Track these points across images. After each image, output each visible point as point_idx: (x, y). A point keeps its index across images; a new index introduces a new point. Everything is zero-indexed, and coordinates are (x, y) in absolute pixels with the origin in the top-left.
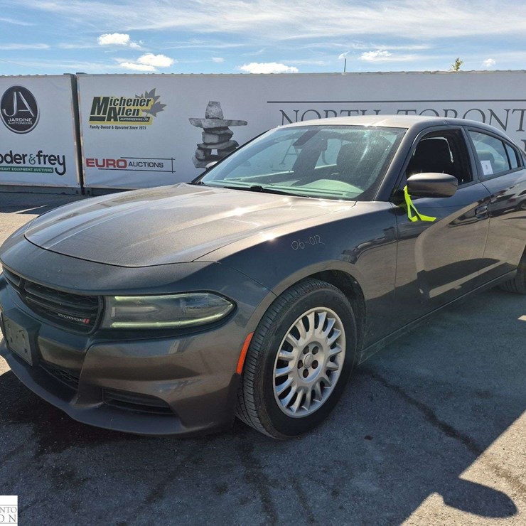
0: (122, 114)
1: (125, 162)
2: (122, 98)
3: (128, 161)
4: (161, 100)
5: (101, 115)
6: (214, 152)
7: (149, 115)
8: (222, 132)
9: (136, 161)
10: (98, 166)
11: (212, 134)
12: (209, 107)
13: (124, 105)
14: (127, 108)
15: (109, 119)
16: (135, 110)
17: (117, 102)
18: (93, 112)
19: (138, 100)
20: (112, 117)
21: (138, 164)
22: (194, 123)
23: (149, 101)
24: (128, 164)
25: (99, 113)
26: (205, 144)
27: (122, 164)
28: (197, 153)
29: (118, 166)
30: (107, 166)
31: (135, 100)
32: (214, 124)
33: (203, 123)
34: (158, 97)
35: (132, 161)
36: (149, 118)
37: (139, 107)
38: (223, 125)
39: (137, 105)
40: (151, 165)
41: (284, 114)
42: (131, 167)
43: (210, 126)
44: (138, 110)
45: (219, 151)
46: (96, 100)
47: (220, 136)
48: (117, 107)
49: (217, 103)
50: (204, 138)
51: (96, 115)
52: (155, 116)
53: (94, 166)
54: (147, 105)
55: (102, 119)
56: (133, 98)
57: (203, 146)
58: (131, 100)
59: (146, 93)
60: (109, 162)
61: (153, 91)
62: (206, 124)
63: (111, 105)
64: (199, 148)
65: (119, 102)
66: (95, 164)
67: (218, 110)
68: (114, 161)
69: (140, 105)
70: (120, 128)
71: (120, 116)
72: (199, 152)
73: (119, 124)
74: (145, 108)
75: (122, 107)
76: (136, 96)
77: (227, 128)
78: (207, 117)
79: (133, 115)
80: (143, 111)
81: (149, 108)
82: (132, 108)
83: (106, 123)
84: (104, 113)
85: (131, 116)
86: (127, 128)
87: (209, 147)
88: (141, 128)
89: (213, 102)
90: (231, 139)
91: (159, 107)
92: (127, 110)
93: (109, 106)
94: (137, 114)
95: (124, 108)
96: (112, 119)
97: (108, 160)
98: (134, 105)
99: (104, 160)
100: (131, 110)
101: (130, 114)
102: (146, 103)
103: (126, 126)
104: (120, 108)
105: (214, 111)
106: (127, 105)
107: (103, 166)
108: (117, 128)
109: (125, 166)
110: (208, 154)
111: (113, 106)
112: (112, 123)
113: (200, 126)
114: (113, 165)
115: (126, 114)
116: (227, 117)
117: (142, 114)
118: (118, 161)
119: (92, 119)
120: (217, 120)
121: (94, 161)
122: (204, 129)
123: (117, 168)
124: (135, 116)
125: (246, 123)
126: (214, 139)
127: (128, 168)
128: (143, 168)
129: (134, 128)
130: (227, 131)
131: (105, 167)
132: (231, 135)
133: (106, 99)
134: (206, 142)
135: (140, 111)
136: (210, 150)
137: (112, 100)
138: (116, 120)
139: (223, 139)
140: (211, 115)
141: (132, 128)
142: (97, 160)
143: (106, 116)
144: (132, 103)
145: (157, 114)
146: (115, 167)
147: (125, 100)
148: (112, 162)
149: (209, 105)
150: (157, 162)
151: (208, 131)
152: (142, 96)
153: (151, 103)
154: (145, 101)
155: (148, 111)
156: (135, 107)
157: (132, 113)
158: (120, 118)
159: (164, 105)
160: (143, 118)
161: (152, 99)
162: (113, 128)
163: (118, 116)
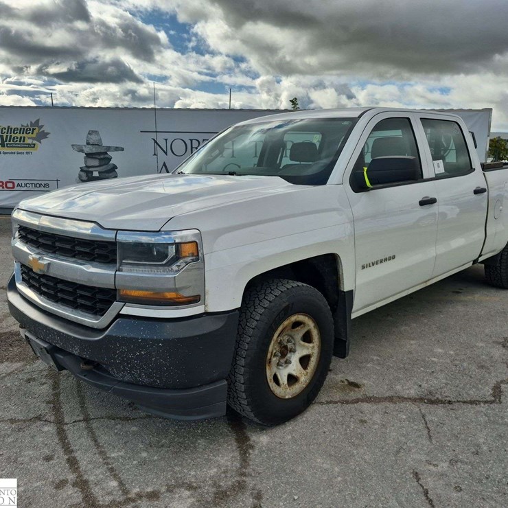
0: (10, 141)
1: (13, 184)
2: (9, 127)
3: (16, 182)
4: (45, 129)
6: (96, 174)
7: (35, 142)
8: (102, 156)
9: (23, 182)
11: (92, 158)
12: (89, 135)
13: (11, 133)
14: (13, 135)
16: (21, 137)
17: (4, 130)
19: (24, 129)
21: (26, 185)
22: (75, 149)
23: (34, 129)
24: (16, 185)
26: (86, 166)
27: (10, 185)
28: (80, 175)
29: (7, 187)
31: (21, 129)
32: (94, 151)
33: (84, 148)
34: (42, 126)
35: (20, 182)
36: (34, 145)
37: (25, 135)
38: (102, 151)
39: (23, 133)
40: (38, 185)
41: (156, 142)
42: (19, 188)
43: (90, 152)
44: (24, 137)
45: (99, 173)
47: (100, 159)
48: (5, 136)
49: (96, 131)
50: (86, 162)
52: (40, 142)
54: (32, 133)
56: (19, 127)
57: (85, 169)
58: (18, 129)
59: (31, 122)
61: (38, 121)
62: (88, 149)
64: (82, 170)
65: (6, 131)
67: (98, 138)
68: (2, 182)
69: (26, 133)
70: (7, 153)
71: (8, 142)
72: (82, 173)
73: (6, 150)
74: (30, 135)
75: (9, 134)
76: (22, 126)
77: (106, 153)
78: (88, 144)
79: (20, 141)
80: (29, 138)
81: (34, 135)
82: (18, 135)
85: (18, 142)
86: (15, 153)
87: (90, 169)
88: (28, 153)
89: (92, 131)
90: (111, 162)
91: (44, 135)
92: (14, 137)
94: (24, 141)
95: (11, 136)
98: (20, 133)
100: (17, 138)
102: (31, 131)
103: (13, 151)
104: (7, 136)
105: (94, 138)
106: (14, 133)
108: (4, 153)
109: (14, 187)
110: (90, 175)
113: (82, 151)
114: (2, 186)
115: (13, 141)
116: (105, 143)
117: (29, 141)
118: (7, 182)
120: (97, 146)
122: (86, 154)
123: (5, 189)
124: (22, 143)
125: (123, 149)
126: (96, 162)
127: (16, 188)
128: (30, 188)
129: (20, 153)
130: (106, 156)
132: (110, 159)
134: (88, 165)
135: (26, 138)
136: (92, 172)
138: (3, 146)
139: (103, 163)
140: (91, 142)
141: (18, 153)
144: (18, 131)
145: (42, 141)
146: (3, 188)
147: (11, 128)
149: (89, 133)
150: (43, 183)
151: (89, 156)
152: (28, 125)
153: (35, 132)
154: (30, 129)
155: (33, 139)
156: (21, 135)
157: (18, 140)
158: (7, 144)
159: (48, 134)
160: (29, 144)
161: (37, 128)
162: (1, 153)
163: (5, 143)
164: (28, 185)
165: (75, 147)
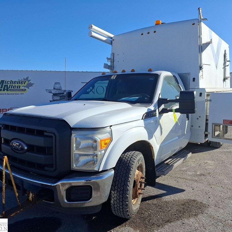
0: (11, 88)
2: (11, 81)
4: (31, 82)
7: (25, 88)
8: (61, 95)
11: (56, 96)
12: (55, 85)
13: (12, 84)
14: (14, 85)
15: (4, 90)
16: (18, 86)
17: (8, 82)
19: (20, 82)
20: (6, 89)
22: (48, 91)
23: (25, 82)
30: (3, 112)
31: (18, 82)
32: (57, 92)
33: (52, 91)
34: (30, 80)
36: (25, 89)
37: (20, 85)
38: (62, 92)
39: (19, 84)
44: (20, 86)
47: (60, 96)
49: (59, 83)
50: (53, 98)
54: (24, 84)
58: (16, 82)
59: (24, 78)
60: (4, 110)
61: (27, 78)
62: (54, 92)
63: (5, 84)
65: (10, 83)
67: (59, 86)
68: (6, 109)
69: (21, 84)
70: (9, 94)
71: (10, 88)
73: (9, 92)
74: (23, 85)
75: (11, 84)
76: (19, 80)
77: (64, 93)
78: (54, 89)
80: (22, 86)
81: (25, 85)
82: (17, 85)
84: (2, 87)
85: (16, 88)
88: (21, 94)
89: (57, 83)
92: (14, 86)
93: (4, 84)
94: (19, 88)
95: (12, 85)
97: (3, 109)
98: (17, 84)
100: (16, 86)
101: (15, 88)
102: (24, 83)
103: (13, 93)
105: (57, 86)
111: (6, 84)
112: (6, 92)
113: (51, 92)
115: (13, 88)
116: (63, 89)
118: (9, 109)
120: (59, 90)
122: (53, 94)
124: (18, 89)
125: (72, 91)
126: (58, 98)
129: (17, 94)
130: (64, 95)
133: (3, 81)
134: (54, 99)
137: (6, 82)
138: (7, 90)
139: (62, 98)
140: (56, 88)
143: (3, 89)
144: (17, 83)
145: (29, 88)
147: (13, 81)
148: (5, 110)
151: (54, 95)
152: (22, 80)
154: (23, 82)
155: (24, 86)
156: (18, 85)
157: (16, 87)
159: (33, 84)
160: (22, 89)
161: (27, 81)
162: (6, 94)
163: (9, 89)
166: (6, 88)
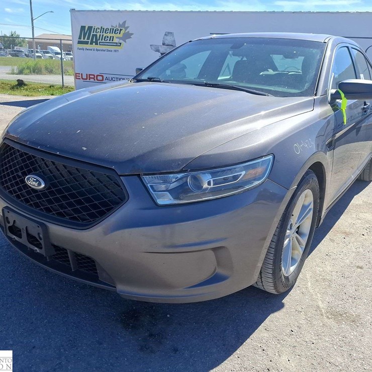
0: (102, 40)
1: (102, 76)
2: (102, 27)
3: (105, 76)
4: (130, 30)
5: (86, 40)
7: (121, 41)
9: (110, 76)
10: (83, 79)
12: (165, 37)
13: (103, 33)
14: (105, 35)
15: (91, 44)
16: (111, 37)
17: (98, 30)
18: (80, 38)
19: (113, 29)
20: (94, 42)
21: (112, 79)
22: (153, 48)
23: (121, 30)
24: (104, 79)
25: (84, 39)
27: (100, 78)
29: (98, 80)
30: (89, 79)
31: (111, 29)
32: (168, 50)
33: (160, 48)
34: (128, 27)
35: (108, 76)
36: (120, 44)
37: (114, 35)
39: (112, 33)
42: (107, 81)
44: (113, 37)
46: (83, 28)
48: (98, 34)
49: (171, 33)
51: (82, 40)
52: (125, 42)
53: (80, 79)
55: (87, 43)
56: (109, 27)
58: (108, 29)
59: (119, 24)
60: (91, 76)
61: (125, 22)
62: (163, 49)
63: (93, 32)
65: (99, 30)
66: (80, 77)
67: (172, 39)
68: (94, 75)
69: (115, 33)
70: (99, 50)
71: (100, 41)
73: (99, 47)
74: (118, 35)
75: (101, 34)
76: (112, 26)
78: (164, 44)
79: (110, 40)
80: (117, 38)
81: (121, 35)
82: (109, 35)
83: (88, 46)
84: (88, 39)
85: (108, 41)
86: (105, 50)
88: (115, 51)
89: (168, 33)
91: (128, 36)
92: (105, 37)
93: (92, 33)
94: (112, 40)
95: (103, 35)
96: (94, 44)
97: (90, 75)
98: (110, 33)
99: (87, 75)
100: (108, 37)
101: (107, 40)
102: (119, 32)
104: (100, 35)
105: (169, 40)
106: (105, 33)
107: (87, 79)
108: (97, 50)
109: (103, 80)
111: (95, 33)
112: (94, 46)
113: (158, 51)
114: (94, 78)
115: (105, 40)
117: (116, 40)
118: (97, 76)
119: (79, 42)
120: (171, 47)
121: (80, 75)
122: (161, 53)
123: (96, 81)
124: (111, 41)
127: (105, 81)
129: (109, 51)
131: (88, 80)
133: (90, 28)
135: (115, 38)
137: (94, 29)
138: (97, 44)
140: (167, 42)
141: (108, 51)
142: (82, 74)
143: (90, 41)
144: (109, 31)
145: (127, 40)
146: (95, 80)
148: (93, 77)
149: (165, 35)
150: (125, 78)
152: (116, 27)
153: (122, 32)
154: (118, 30)
155: (120, 38)
156: (111, 35)
157: (109, 39)
158: (100, 42)
159: (132, 34)
160: (116, 43)
161: (124, 29)
162: (94, 50)
163: (98, 41)
164: (114, 79)
165: (153, 47)
166: (94, 40)
